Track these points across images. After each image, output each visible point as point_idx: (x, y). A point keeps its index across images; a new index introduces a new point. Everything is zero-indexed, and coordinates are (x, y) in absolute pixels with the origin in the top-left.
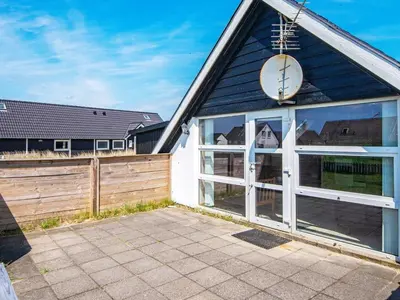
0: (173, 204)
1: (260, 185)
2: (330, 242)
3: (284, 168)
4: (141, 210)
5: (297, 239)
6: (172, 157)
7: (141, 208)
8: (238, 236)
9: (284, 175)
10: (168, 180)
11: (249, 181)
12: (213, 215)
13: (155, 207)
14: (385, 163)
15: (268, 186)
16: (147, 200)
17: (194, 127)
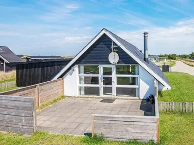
0: (66, 97)
1: (105, 86)
2: (125, 98)
3: (113, 81)
4: (55, 102)
5: (117, 99)
6: (64, 79)
7: (55, 101)
8: (101, 101)
9: (113, 83)
10: (63, 88)
11: (101, 85)
12: (87, 98)
13: (60, 99)
14: (136, 79)
15: (107, 86)
16: (56, 97)
17: (76, 68)
